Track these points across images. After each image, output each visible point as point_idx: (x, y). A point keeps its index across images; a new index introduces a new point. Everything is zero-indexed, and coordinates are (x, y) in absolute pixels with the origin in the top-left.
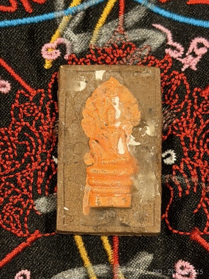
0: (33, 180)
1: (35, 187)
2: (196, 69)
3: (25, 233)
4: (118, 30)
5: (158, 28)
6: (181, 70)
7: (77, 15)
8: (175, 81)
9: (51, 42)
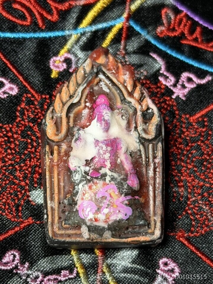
4: (120, 53)
5: (154, 57)
6: (171, 97)
9: (59, 56)
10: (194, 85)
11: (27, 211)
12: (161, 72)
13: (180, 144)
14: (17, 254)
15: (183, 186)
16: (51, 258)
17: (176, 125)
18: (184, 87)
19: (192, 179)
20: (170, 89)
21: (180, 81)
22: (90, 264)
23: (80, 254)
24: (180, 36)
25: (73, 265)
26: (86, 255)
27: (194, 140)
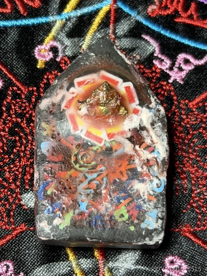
5: (147, 40)
6: (168, 81)
8: (163, 91)
9: (44, 44)
10: (191, 67)
11: (18, 217)
12: (155, 55)
13: (181, 132)
14: (10, 265)
15: (186, 178)
16: (47, 266)
17: (175, 112)
18: (180, 69)
19: (196, 170)
20: (166, 72)
21: (176, 63)
22: (90, 270)
23: (79, 259)
24: (173, 14)
25: (72, 271)
26: (86, 260)
27: (196, 128)
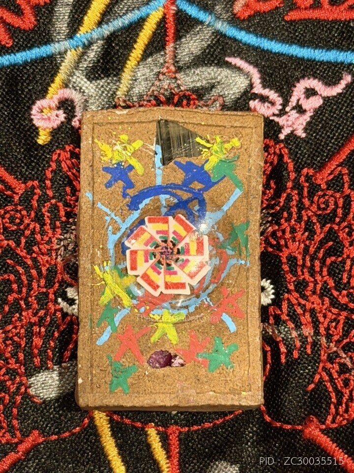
0: (26, 342)
1: (30, 355)
2: (304, 135)
3: (14, 435)
4: (165, 70)
5: (235, 65)
6: (277, 137)
7: (92, 48)
8: (269, 156)
9: (49, 96)
24: (282, 6)
